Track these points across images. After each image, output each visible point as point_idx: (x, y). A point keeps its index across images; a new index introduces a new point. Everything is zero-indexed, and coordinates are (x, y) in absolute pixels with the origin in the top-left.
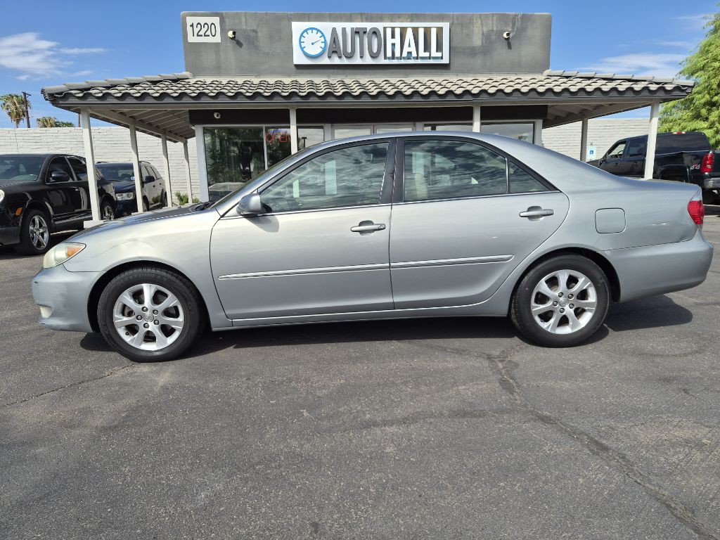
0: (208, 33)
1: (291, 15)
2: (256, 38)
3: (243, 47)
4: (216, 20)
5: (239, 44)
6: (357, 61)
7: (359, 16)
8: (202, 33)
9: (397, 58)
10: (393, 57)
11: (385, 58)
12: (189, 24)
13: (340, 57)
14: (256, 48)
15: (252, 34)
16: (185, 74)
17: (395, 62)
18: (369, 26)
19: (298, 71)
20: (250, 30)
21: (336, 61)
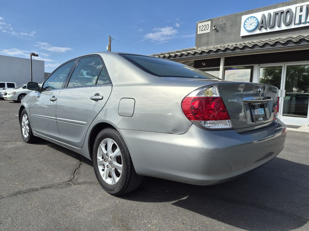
0: (206, 29)
1: (243, 13)
2: (225, 27)
3: (219, 32)
4: (209, 23)
5: (217, 31)
6: (277, 29)
7: (281, 4)
8: (203, 29)
9: (304, 23)
10: (300, 23)
11: (295, 24)
12: (199, 26)
13: (266, 29)
14: (225, 31)
15: (223, 26)
16: (195, 47)
17: (302, 25)
18: (285, 9)
19: (243, 39)
20: (223, 24)
21: (264, 31)
